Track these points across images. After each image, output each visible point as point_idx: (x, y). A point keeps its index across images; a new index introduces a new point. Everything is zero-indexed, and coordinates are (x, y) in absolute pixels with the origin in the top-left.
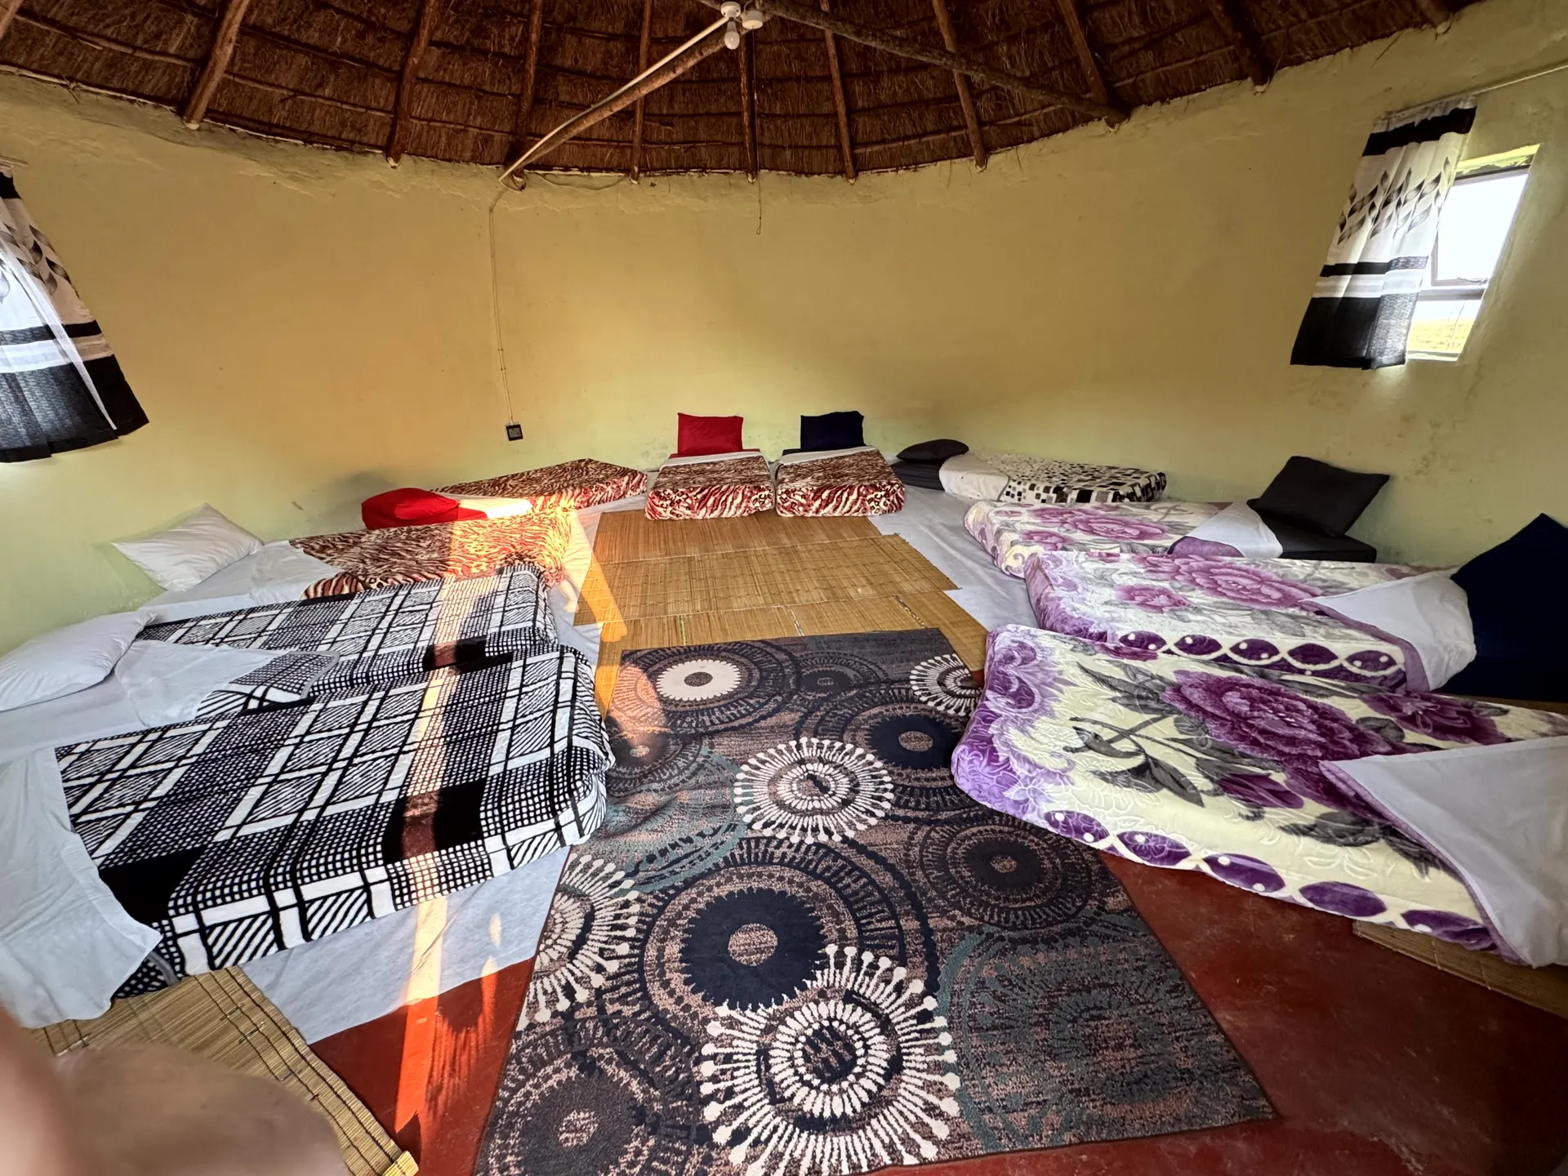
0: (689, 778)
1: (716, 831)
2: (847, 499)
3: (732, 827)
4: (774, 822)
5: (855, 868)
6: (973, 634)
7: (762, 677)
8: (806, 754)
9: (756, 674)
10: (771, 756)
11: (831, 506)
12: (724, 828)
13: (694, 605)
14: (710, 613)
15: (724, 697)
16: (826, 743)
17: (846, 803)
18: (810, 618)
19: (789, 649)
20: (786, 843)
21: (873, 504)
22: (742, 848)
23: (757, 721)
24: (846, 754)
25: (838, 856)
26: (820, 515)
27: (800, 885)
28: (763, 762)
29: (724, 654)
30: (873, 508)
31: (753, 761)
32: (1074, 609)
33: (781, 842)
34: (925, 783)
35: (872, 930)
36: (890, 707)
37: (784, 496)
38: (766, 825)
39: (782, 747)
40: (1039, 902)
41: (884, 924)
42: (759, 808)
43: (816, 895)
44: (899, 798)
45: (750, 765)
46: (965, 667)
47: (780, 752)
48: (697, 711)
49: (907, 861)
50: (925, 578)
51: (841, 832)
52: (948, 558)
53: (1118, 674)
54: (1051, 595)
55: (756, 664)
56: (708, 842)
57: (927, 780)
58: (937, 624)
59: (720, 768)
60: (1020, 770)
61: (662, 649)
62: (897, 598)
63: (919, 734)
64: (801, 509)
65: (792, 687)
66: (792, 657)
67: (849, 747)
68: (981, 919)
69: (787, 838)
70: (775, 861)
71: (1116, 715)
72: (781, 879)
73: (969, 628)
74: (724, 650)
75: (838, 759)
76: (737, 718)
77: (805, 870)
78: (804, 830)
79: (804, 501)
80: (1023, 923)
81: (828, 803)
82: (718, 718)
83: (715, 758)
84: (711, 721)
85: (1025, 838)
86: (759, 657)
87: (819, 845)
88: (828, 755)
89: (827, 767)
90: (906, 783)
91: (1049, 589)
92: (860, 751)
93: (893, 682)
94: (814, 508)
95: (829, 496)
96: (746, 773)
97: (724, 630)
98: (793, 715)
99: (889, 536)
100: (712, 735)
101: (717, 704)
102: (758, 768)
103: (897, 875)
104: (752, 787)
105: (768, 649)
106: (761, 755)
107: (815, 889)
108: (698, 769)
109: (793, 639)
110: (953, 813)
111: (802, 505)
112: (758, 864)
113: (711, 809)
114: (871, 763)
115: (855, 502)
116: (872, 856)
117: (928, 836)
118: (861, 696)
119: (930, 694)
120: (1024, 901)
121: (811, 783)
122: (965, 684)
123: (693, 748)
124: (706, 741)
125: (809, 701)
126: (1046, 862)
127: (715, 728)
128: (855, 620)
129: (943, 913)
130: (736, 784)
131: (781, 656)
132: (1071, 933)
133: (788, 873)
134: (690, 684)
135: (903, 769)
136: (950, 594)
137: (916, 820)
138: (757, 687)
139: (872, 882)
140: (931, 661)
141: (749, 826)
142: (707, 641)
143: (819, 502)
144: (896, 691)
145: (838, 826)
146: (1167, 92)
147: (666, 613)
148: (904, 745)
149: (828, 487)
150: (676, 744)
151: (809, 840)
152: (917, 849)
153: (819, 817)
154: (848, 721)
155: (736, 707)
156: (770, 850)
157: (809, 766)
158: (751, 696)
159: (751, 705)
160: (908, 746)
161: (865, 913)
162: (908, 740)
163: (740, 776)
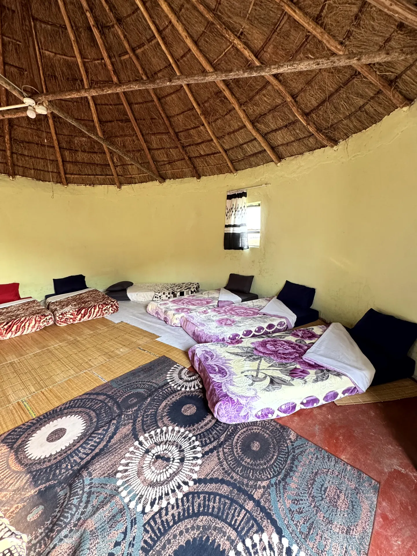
0: (86, 507)
1: (125, 533)
2: (94, 311)
3: (134, 522)
4: (155, 499)
5: (210, 494)
6: (178, 353)
7: (97, 414)
8: (148, 445)
9: (93, 414)
10: (129, 458)
11: (87, 316)
12: (129, 526)
13: (29, 390)
14: (43, 390)
15: (80, 438)
16: (153, 433)
17: (182, 460)
18: (104, 372)
19: (104, 392)
20: (170, 507)
21: (106, 311)
22: (148, 532)
23: (109, 441)
24: (166, 433)
25: (198, 493)
26: (82, 321)
27: (193, 528)
28: (127, 465)
29: (66, 411)
30: (107, 313)
31: (121, 468)
32: (210, 333)
33: (167, 508)
34: (206, 427)
35: (240, 524)
36: (169, 399)
37: (61, 316)
38: (152, 504)
39: (132, 449)
40: (276, 454)
41: (242, 516)
42: (142, 496)
43: (204, 527)
44: (201, 442)
45: (121, 471)
46: (184, 368)
47: (132, 453)
48: (67, 457)
49: (226, 472)
50: (145, 336)
51: (191, 478)
52: (149, 326)
53: (239, 351)
54: (199, 330)
55: (89, 408)
56: (124, 546)
57: (205, 425)
58: (162, 354)
59: (103, 485)
60: (243, 401)
61: (19, 427)
62: (139, 348)
63: (188, 406)
64: (71, 320)
65: (117, 411)
66: (108, 396)
67: (164, 429)
68: (268, 479)
69: (169, 503)
70: (171, 524)
71: (251, 365)
72: (181, 533)
73: (175, 351)
74: (65, 409)
75: (163, 439)
76: (96, 447)
77: (189, 517)
78: (173, 491)
79: (72, 317)
80: (280, 468)
81: (175, 465)
82: (84, 453)
83: (96, 481)
84: (80, 458)
85: (253, 429)
86: (89, 404)
87: (186, 495)
88: (157, 439)
89: (161, 446)
90: (199, 432)
91: (196, 328)
92: (170, 428)
93: (163, 386)
94: (78, 319)
95: (85, 312)
96: (122, 478)
97: (57, 397)
98: (127, 427)
99: (119, 323)
100: (86, 466)
101: (78, 445)
102: (126, 471)
103: (228, 483)
104: (130, 485)
105: (92, 397)
106: (123, 461)
107: (201, 524)
108: (88, 497)
109: (103, 385)
110: (224, 435)
111: (71, 318)
112: (163, 534)
113: (113, 520)
114: (179, 432)
115: (98, 312)
116: (212, 481)
117: (224, 453)
118: (153, 400)
119: (180, 385)
120: (273, 458)
121: (160, 461)
122: (190, 375)
123: (78, 483)
124: (85, 474)
125: (131, 415)
126: (265, 435)
127: (85, 461)
128: (127, 365)
129: (255, 487)
130: (120, 490)
131: (102, 398)
132: (293, 460)
133: (182, 526)
134: (52, 441)
135: (193, 426)
136: (158, 339)
137: (215, 448)
138: (98, 421)
139: (221, 496)
140: (171, 370)
141: (143, 512)
142: (49, 408)
143: (80, 315)
144: (166, 390)
145: (187, 476)
146: (175, 177)
147: (9, 402)
148: (186, 414)
149: (83, 308)
150: (63, 489)
151: (180, 495)
152: (225, 463)
153: (176, 478)
154: (155, 415)
155: (92, 440)
156: (164, 519)
157: (153, 451)
158: (97, 428)
159: (100, 434)
160: (188, 413)
161: (230, 516)
162: (186, 411)
163: (119, 483)
